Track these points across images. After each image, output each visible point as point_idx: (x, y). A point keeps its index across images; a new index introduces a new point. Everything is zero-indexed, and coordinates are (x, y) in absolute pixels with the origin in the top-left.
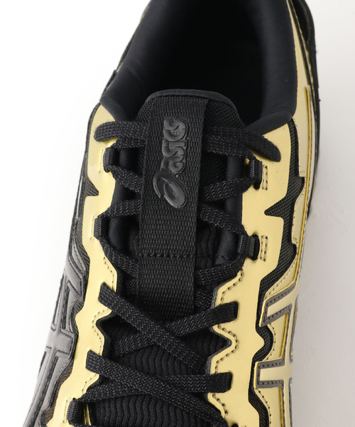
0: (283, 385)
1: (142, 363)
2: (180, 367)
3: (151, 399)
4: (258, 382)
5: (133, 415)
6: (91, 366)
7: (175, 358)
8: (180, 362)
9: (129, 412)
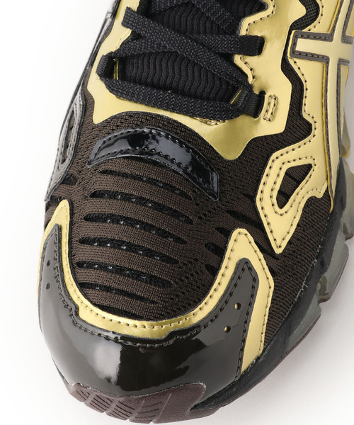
0: (328, 63)
1: (174, 20)
2: (212, 27)
3: (177, 57)
4: (293, 51)
5: (158, 72)
6: (128, 23)
7: (208, 18)
8: (213, 22)
9: (155, 68)
